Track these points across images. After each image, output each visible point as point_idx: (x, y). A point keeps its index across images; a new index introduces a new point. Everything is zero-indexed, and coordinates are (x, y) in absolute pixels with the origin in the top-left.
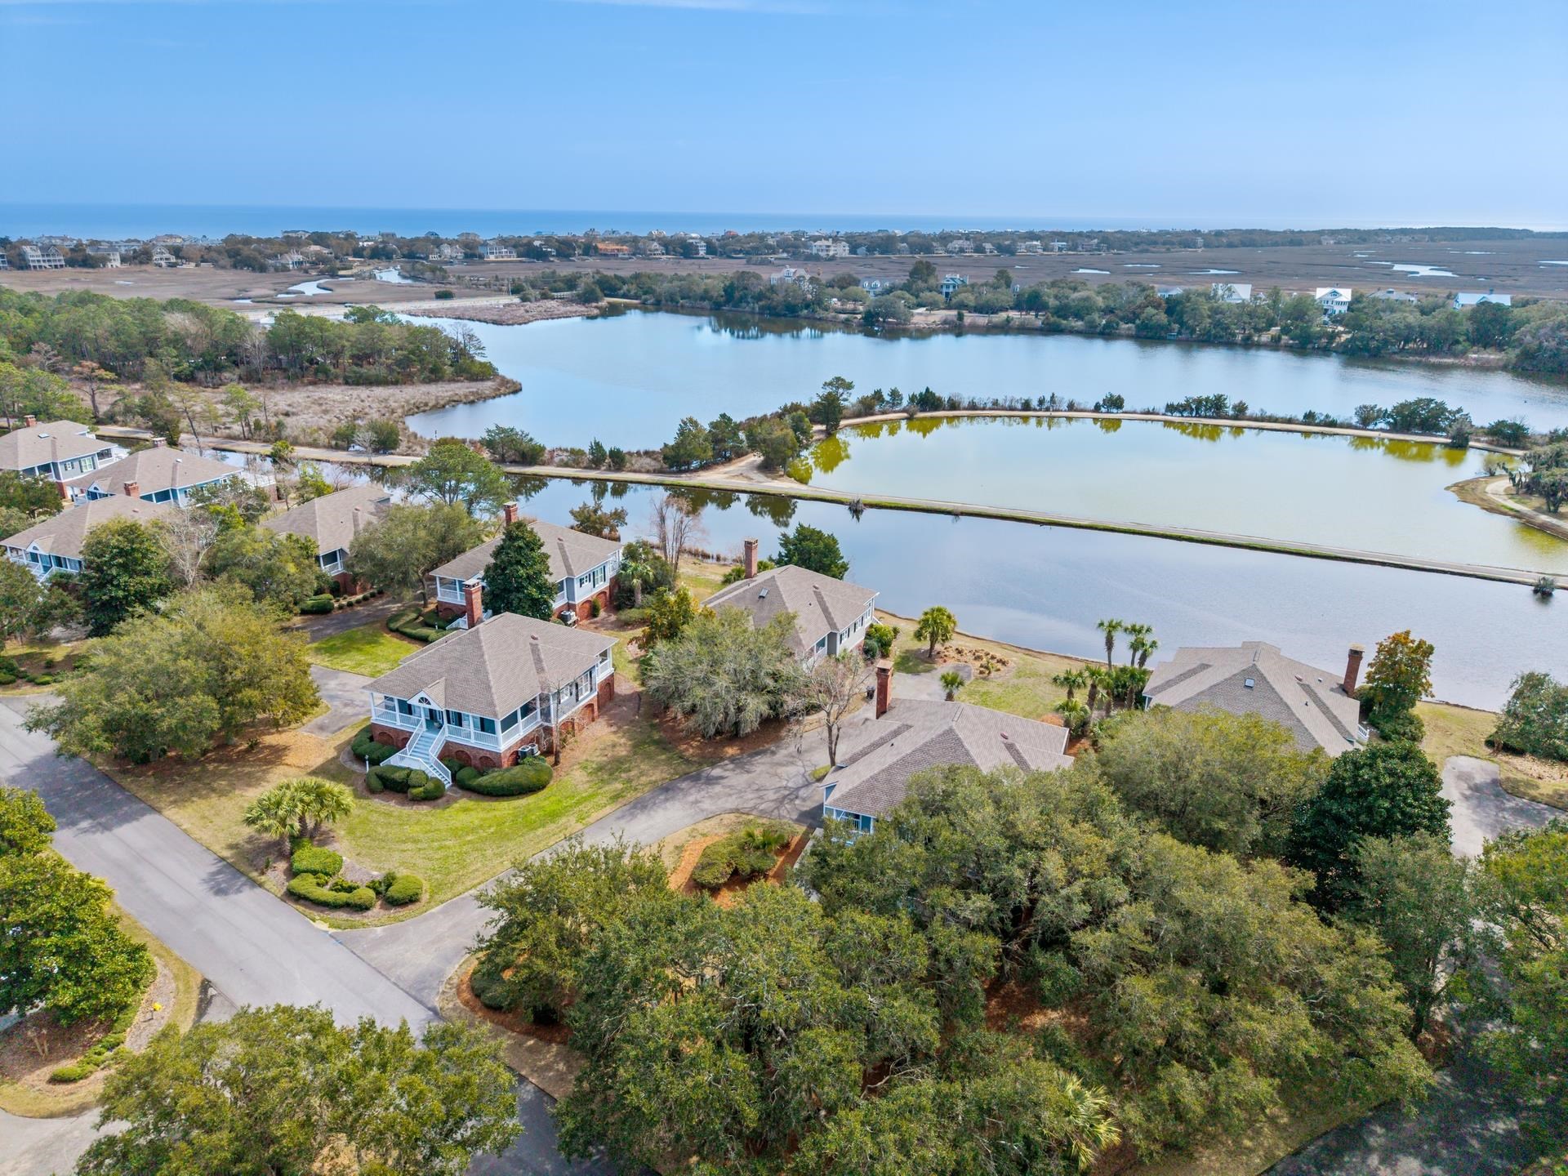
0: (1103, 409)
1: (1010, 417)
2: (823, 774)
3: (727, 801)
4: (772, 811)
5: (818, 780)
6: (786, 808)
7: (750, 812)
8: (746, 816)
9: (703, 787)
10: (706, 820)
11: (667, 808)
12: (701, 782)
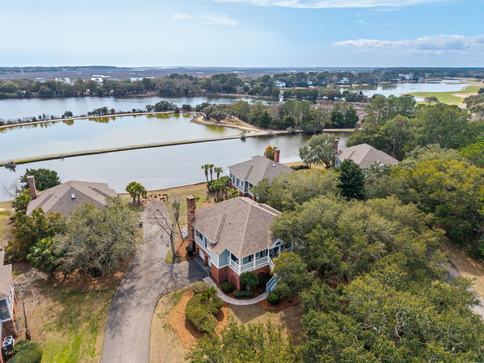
0: (65, 117)
1: (28, 125)
2: (171, 260)
3: (151, 294)
4: (176, 285)
5: (173, 263)
6: (179, 281)
7: (168, 292)
8: (170, 294)
9: (131, 296)
10: (156, 308)
11: (129, 316)
12: (126, 295)
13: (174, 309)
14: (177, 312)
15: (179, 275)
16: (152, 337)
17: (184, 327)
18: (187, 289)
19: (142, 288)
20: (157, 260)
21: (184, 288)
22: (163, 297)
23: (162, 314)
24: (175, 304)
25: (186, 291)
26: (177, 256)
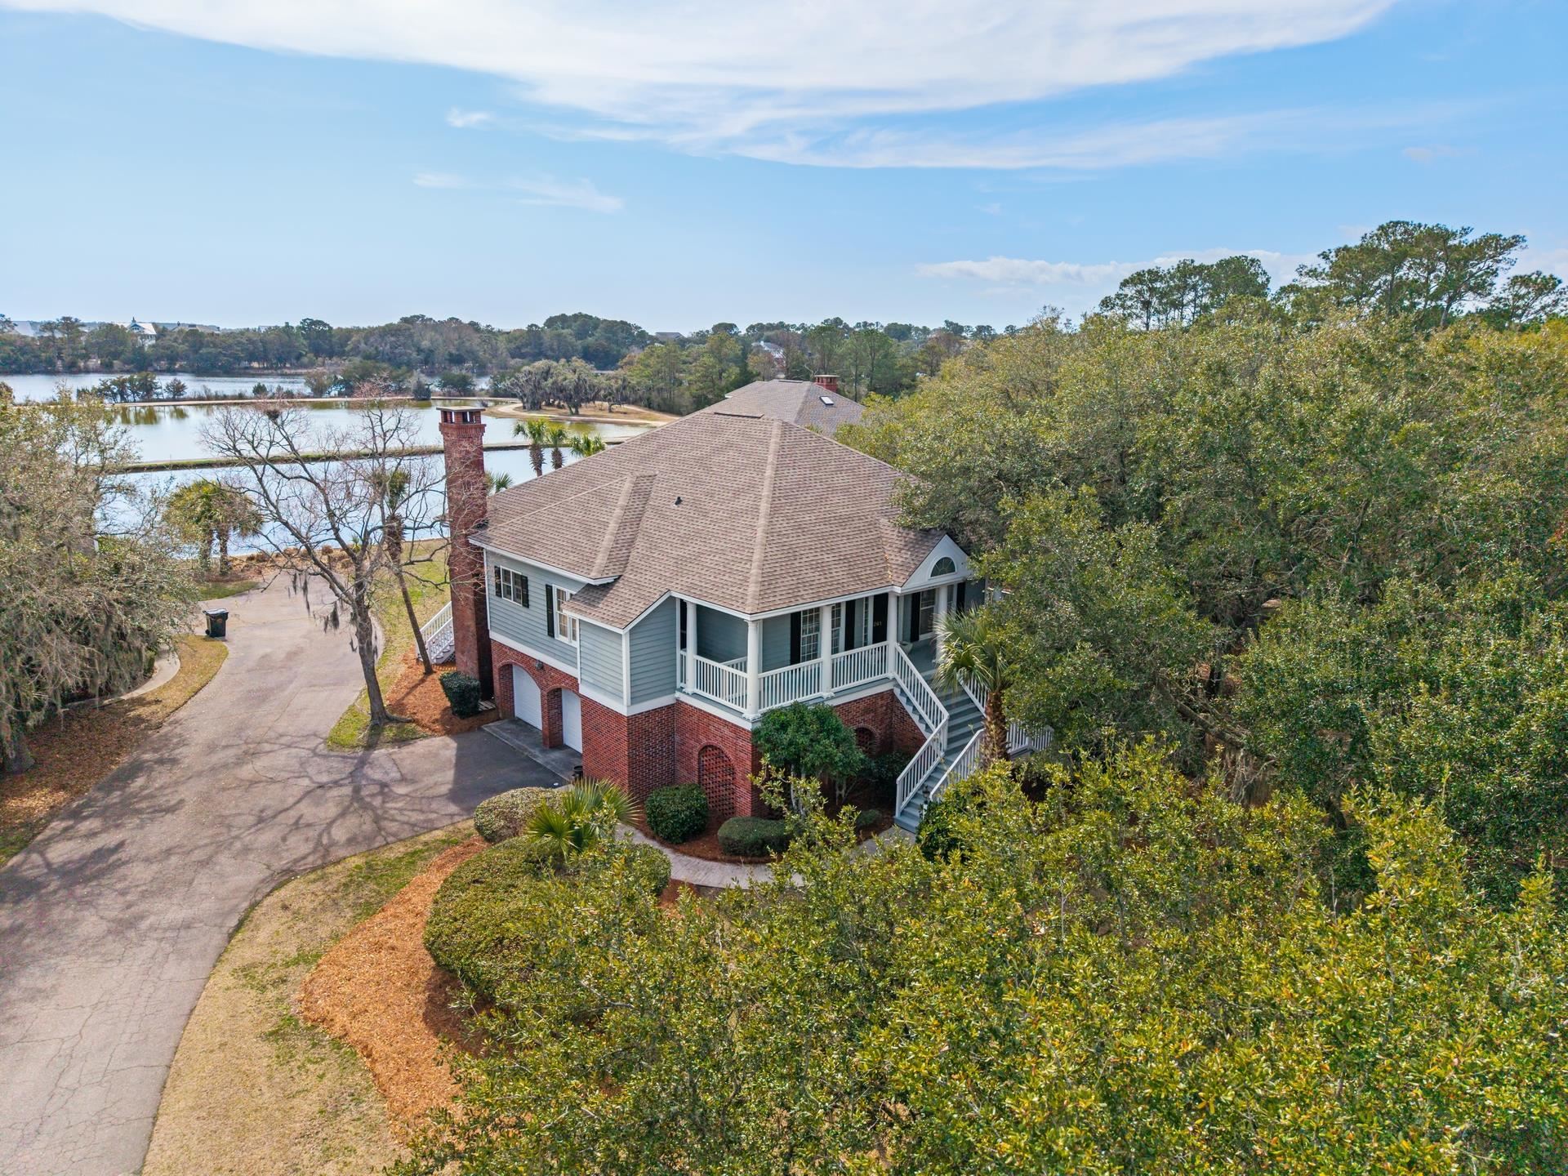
2: (361, 736)
3: (221, 875)
4: (380, 829)
5: (370, 746)
6: (400, 810)
7: (332, 858)
8: (339, 867)
9: (81, 891)
10: (239, 936)
11: (35, 995)
12: (52, 888)
13: (354, 933)
14: (378, 947)
15: (401, 790)
16: (178, 1102)
17: (419, 1024)
18: (444, 841)
19: (169, 852)
20: (283, 740)
21: (424, 838)
22: (291, 885)
23: (274, 965)
24: (369, 909)
25: (439, 851)
26: (391, 720)
